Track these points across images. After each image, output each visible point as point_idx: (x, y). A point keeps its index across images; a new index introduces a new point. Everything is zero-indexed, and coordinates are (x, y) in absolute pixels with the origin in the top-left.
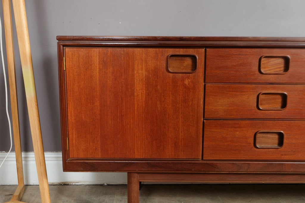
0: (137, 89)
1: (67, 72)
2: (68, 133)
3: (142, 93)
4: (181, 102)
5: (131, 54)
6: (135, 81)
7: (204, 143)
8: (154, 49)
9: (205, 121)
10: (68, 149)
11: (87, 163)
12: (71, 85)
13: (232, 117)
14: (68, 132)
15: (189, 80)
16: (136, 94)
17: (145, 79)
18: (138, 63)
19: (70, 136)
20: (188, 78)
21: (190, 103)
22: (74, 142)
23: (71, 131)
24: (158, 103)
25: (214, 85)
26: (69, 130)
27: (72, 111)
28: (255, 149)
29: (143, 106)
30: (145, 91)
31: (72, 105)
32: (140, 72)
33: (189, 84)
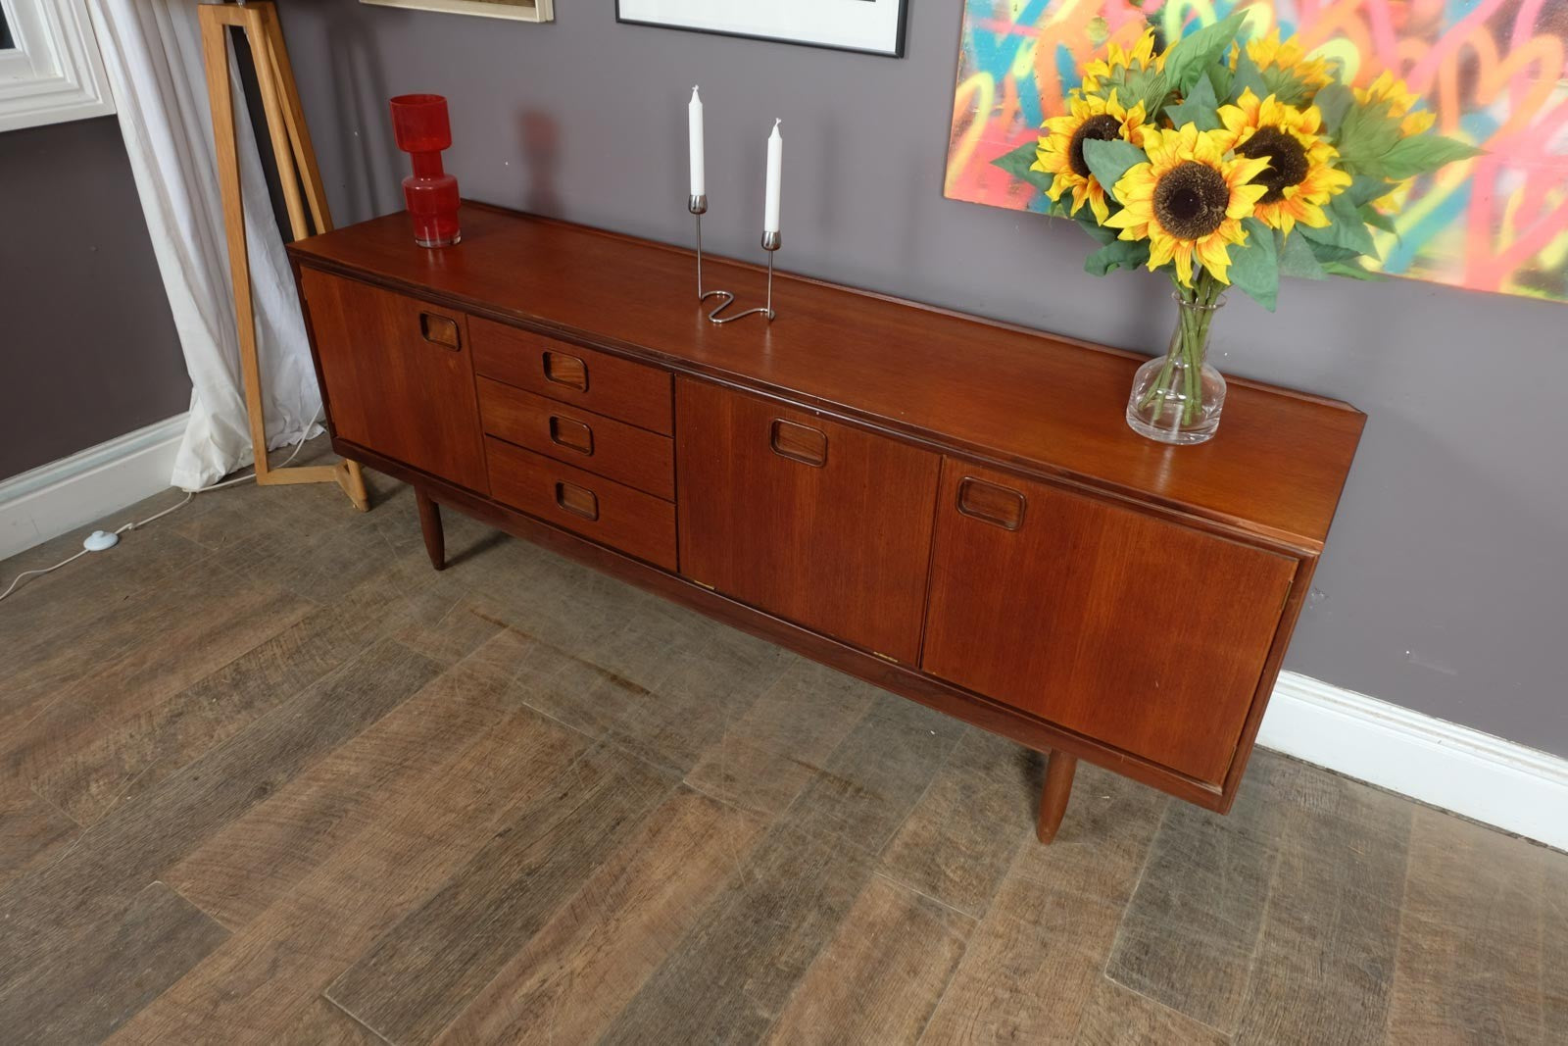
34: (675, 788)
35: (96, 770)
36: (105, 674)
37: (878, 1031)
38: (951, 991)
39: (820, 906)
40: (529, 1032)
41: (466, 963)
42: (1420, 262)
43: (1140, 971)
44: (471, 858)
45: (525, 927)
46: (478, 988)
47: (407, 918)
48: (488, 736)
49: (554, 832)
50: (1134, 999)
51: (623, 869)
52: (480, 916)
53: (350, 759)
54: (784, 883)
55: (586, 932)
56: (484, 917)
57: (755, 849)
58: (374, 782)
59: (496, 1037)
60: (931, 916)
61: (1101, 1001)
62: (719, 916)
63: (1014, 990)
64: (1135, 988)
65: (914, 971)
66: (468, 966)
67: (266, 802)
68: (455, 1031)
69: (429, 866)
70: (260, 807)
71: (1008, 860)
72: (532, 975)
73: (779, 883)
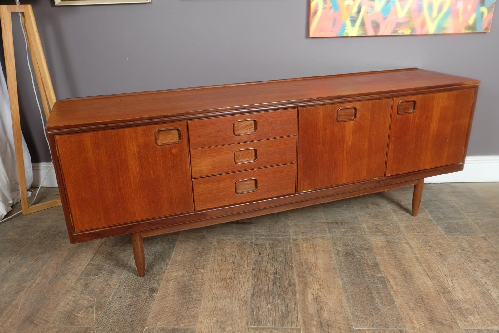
0: (131, 163)
1: (61, 158)
2: (71, 211)
3: (136, 166)
4: (171, 168)
5: (121, 134)
6: (129, 157)
7: (195, 198)
8: (142, 127)
9: (193, 180)
10: (72, 224)
11: (93, 233)
12: (66, 169)
13: (215, 173)
14: (70, 209)
15: (176, 149)
16: (130, 168)
17: (137, 154)
18: (129, 141)
19: (73, 213)
20: (175, 147)
21: (179, 168)
22: (78, 217)
23: (73, 209)
24: (151, 171)
25: (198, 150)
26: (71, 208)
27: (71, 191)
28: (237, 195)
29: (138, 176)
30: (138, 164)
31: (71, 186)
32: (132, 148)
33: (176, 153)
34: (291, 240)
35: (73, 310)
36: (34, 285)
37: (411, 267)
38: (417, 252)
39: (364, 249)
40: (324, 307)
41: (284, 301)
42: (443, 29)
43: (452, 232)
44: (251, 278)
45: (290, 285)
46: (296, 304)
47: (251, 298)
48: (215, 249)
49: (269, 263)
50: (457, 237)
51: (301, 262)
52: (273, 289)
53: (174, 271)
54: (348, 248)
55: (309, 279)
56: (275, 289)
57: (331, 244)
58: (191, 274)
59: (316, 311)
60: (393, 240)
61: (451, 240)
62: (341, 261)
63: (430, 246)
64: (454, 235)
65: (403, 252)
66: (286, 301)
67: (158, 293)
68: (302, 316)
69: (240, 285)
70: (157, 295)
71: (396, 223)
72: (308, 294)
73: (347, 249)
